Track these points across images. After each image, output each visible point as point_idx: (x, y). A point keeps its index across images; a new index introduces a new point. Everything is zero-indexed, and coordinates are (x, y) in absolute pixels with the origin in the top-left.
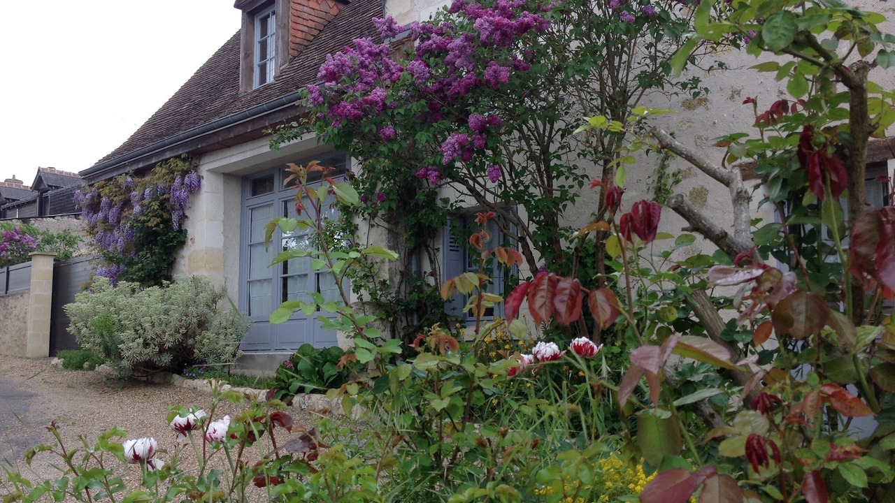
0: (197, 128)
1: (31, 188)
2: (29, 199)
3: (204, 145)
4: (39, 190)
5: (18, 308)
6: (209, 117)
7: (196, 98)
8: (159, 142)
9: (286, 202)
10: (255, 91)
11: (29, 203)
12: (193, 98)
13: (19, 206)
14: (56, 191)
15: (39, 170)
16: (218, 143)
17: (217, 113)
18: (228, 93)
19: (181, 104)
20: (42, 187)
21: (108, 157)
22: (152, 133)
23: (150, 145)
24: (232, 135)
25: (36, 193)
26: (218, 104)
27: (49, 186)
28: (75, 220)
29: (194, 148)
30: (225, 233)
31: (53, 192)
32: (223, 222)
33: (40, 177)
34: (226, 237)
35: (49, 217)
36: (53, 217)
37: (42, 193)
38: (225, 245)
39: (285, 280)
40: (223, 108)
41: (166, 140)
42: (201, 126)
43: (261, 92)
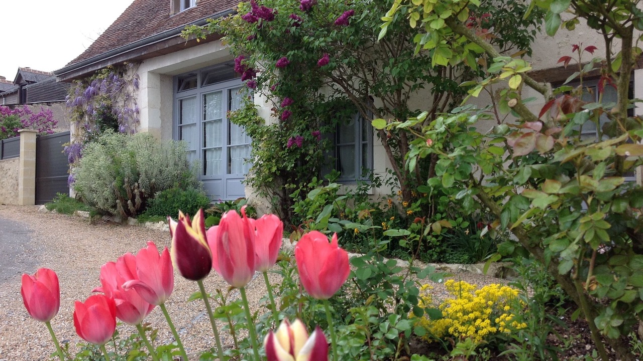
0: (140, 40)
1: (14, 82)
2: (12, 90)
3: (145, 53)
4: (19, 84)
5: (12, 170)
6: (148, 32)
7: (138, 17)
8: (113, 50)
9: (205, 96)
10: (182, 13)
11: (12, 94)
12: (136, 17)
13: (5, 96)
14: (32, 85)
15: (19, 69)
16: (157, 51)
17: (154, 29)
18: (162, 14)
19: (127, 22)
20: (22, 82)
21: (75, 61)
22: (106, 43)
23: (106, 52)
24: (167, 46)
25: (17, 87)
26: (155, 22)
27: (27, 81)
28: (47, 106)
29: (139, 55)
30: (162, 117)
31: (30, 86)
32: (161, 109)
33: (20, 74)
34: (163, 121)
35: (29, 104)
36: (32, 104)
37: (21, 87)
38: (162, 127)
39: (205, 151)
40: (159, 25)
41: (119, 48)
42: (143, 38)
43: (187, 14)
